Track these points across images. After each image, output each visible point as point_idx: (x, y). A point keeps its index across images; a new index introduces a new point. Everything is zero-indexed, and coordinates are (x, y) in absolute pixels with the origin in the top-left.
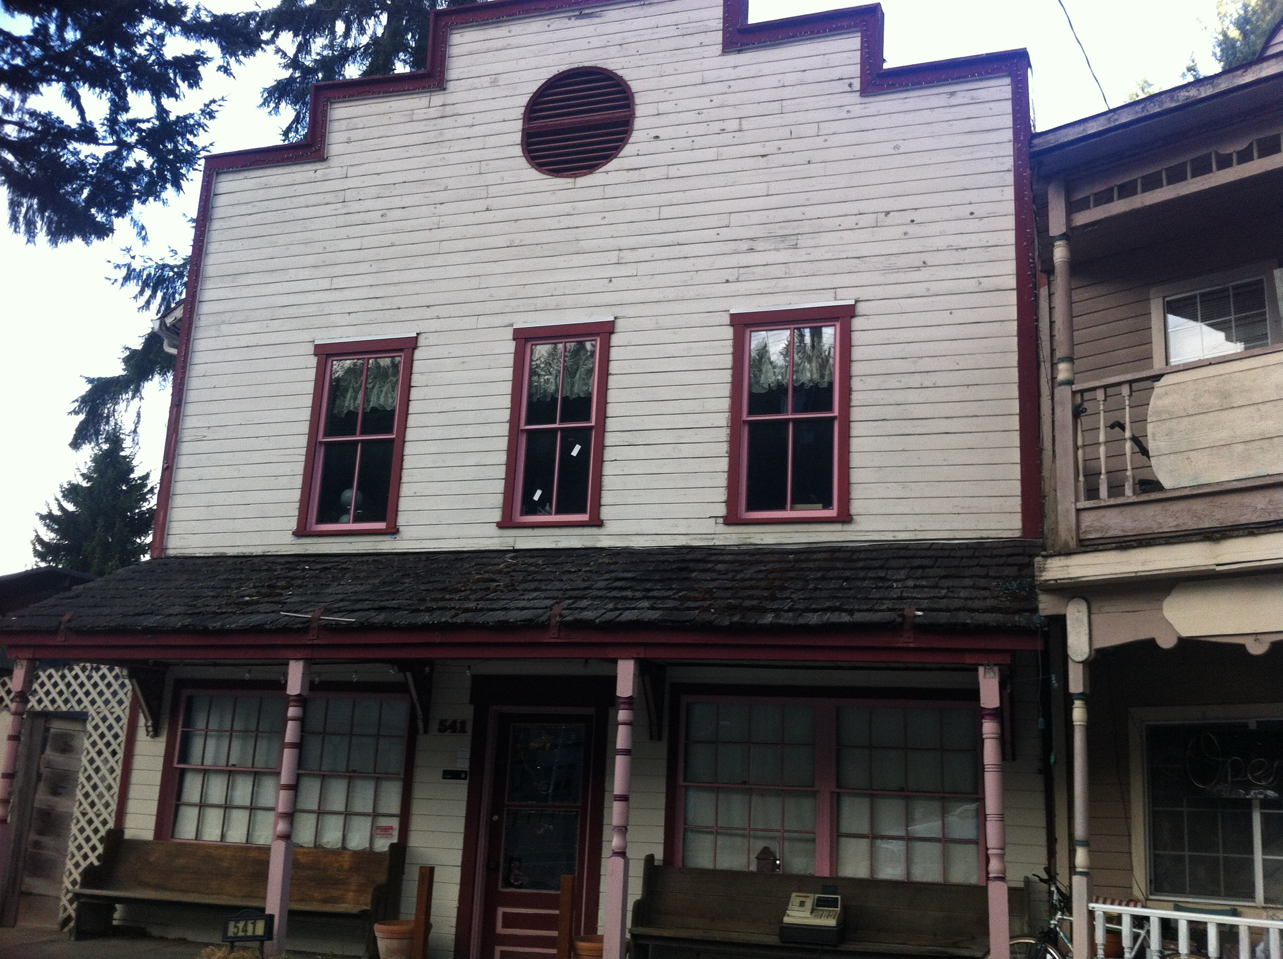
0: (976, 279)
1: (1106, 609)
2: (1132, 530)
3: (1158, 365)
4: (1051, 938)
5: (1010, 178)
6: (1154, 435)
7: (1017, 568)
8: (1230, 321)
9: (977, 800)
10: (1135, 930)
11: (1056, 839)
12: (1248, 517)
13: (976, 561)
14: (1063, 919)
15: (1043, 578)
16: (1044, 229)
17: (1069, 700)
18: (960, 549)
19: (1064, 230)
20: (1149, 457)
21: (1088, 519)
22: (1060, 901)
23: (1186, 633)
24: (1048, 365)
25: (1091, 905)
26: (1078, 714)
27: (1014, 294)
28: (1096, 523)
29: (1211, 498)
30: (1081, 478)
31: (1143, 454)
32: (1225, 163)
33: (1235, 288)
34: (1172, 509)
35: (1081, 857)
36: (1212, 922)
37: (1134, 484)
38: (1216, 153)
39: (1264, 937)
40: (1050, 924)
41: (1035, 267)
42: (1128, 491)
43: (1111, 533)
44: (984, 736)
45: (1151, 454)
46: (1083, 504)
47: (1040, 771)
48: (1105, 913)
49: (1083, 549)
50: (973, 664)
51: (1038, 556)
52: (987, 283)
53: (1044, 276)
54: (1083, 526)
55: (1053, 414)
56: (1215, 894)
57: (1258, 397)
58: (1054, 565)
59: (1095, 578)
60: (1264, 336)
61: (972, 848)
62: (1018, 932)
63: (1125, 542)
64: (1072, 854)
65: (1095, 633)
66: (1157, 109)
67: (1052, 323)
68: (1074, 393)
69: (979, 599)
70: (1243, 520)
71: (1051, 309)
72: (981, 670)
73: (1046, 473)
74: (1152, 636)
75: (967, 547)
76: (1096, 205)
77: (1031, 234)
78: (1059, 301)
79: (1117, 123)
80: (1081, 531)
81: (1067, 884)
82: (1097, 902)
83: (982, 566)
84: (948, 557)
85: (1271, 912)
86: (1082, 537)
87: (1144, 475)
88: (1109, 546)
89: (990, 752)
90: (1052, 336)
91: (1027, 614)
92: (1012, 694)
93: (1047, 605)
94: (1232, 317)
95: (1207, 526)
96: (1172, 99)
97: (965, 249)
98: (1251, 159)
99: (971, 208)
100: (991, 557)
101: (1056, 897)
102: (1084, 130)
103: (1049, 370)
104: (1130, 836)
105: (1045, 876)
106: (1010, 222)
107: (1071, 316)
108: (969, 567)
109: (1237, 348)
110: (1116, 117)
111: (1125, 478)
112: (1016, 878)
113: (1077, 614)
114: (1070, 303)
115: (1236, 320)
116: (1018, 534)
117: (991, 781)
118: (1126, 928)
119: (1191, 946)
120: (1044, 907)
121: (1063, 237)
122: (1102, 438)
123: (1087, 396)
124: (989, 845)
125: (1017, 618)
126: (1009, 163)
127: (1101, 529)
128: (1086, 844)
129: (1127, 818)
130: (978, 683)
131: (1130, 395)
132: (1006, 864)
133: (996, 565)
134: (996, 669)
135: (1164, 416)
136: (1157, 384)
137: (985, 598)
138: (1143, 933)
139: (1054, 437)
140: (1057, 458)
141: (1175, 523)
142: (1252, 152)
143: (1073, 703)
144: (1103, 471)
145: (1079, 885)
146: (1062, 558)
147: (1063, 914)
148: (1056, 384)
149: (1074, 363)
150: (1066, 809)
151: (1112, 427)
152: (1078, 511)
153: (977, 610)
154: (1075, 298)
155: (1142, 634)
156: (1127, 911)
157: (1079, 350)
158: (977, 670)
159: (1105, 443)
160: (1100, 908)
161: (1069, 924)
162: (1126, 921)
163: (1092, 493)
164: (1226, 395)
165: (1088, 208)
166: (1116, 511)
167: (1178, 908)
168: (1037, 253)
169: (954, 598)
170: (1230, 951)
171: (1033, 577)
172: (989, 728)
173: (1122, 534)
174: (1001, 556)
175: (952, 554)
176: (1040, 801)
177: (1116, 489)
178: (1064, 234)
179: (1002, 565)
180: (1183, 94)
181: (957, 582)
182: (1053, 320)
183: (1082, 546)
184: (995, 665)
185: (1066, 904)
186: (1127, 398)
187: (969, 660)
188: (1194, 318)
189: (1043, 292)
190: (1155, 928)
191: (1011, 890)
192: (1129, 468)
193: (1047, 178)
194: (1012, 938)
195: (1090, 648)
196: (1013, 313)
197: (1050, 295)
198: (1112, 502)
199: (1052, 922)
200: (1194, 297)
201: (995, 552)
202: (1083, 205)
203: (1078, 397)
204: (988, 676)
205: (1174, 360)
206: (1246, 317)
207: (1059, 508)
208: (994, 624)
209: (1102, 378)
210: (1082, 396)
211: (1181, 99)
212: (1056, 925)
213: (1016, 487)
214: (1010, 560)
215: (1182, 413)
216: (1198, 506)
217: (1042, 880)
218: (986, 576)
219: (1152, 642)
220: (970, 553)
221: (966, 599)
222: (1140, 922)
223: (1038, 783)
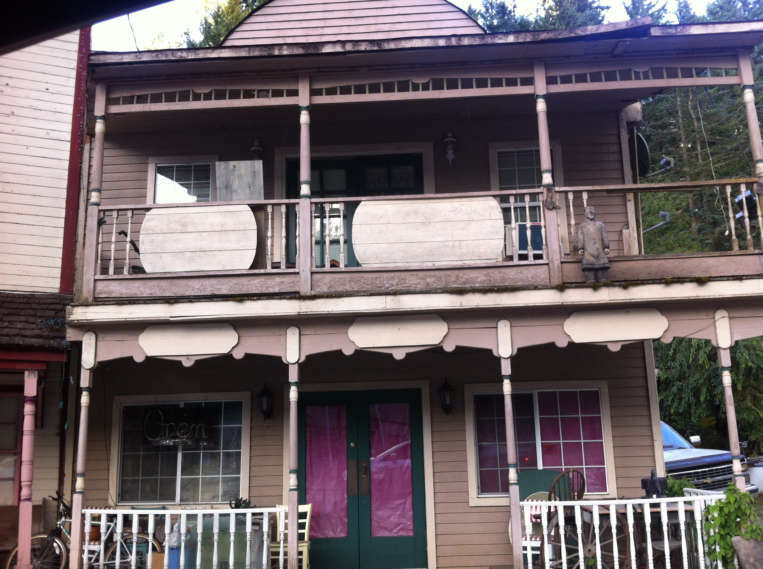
0: (46, 131)
1: (107, 339)
2: (126, 294)
3: (149, 203)
4: (57, 533)
5: (74, 73)
6: (143, 241)
7: (55, 311)
8: (191, 184)
9: (15, 454)
10: (108, 523)
11: (64, 475)
12: (190, 292)
13: (29, 306)
14: (65, 521)
15: (70, 319)
16: (91, 110)
17: (79, 391)
18: (19, 298)
19: (103, 113)
20: (139, 254)
21: (100, 286)
22: (64, 511)
23: (149, 354)
24: (85, 191)
25: (83, 511)
26: (85, 399)
27: (69, 144)
28: (105, 289)
29: (171, 280)
30: (99, 262)
31: (136, 251)
32: (197, 97)
33: (195, 166)
34: (149, 284)
35: (80, 483)
36: (151, 514)
37: (129, 268)
38: (193, 91)
39: (179, 521)
40: (57, 524)
41: (83, 131)
42: (126, 272)
43: (113, 295)
44: (25, 414)
45: (140, 252)
46: (98, 277)
47: (58, 434)
48: (91, 514)
49: (96, 303)
50: (21, 370)
51: (68, 305)
52: (53, 134)
53: (89, 137)
54: (98, 289)
55: (86, 220)
56: (154, 499)
57: (200, 229)
58: (78, 311)
59: (101, 320)
60: (208, 196)
61: (11, 483)
62: (36, 532)
63: (121, 301)
64: (74, 481)
65: (99, 352)
66: (164, 58)
67: (90, 166)
68: (100, 211)
69: (29, 329)
70: (187, 294)
71: (90, 158)
72: (26, 373)
73: (77, 256)
74: (131, 355)
75: (24, 296)
76: (123, 104)
77: (83, 110)
78: (96, 154)
79: (141, 60)
80: (96, 293)
81: (70, 500)
82: (87, 508)
83: (33, 309)
84: (11, 302)
85: (183, 507)
86: (96, 296)
87: (135, 263)
88: (112, 303)
89: (28, 423)
90: (89, 174)
91: (59, 340)
92: (44, 389)
93: (71, 335)
94: (192, 182)
95: (167, 295)
96: (173, 54)
97: (41, 110)
98: (210, 99)
99: (48, 86)
100: (39, 304)
101: (62, 507)
102: (121, 59)
103: (86, 194)
104: (109, 470)
105: (56, 496)
106: (71, 100)
107: (102, 165)
108: (24, 309)
109: (193, 199)
110: (140, 56)
111: (124, 264)
112: (38, 500)
113: (89, 341)
114: (103, 156)
115: (194, 184)
116: (57, 291)
117: (27, 441)
118: (103, 523)
119: (139, 529)
120: (55, 515)
121: (103, 117)
122: (113, 240)
123: (107, 213)
124: (22, 479)
125: (52, 342)
126: (74, 64)
127: (108, 292)
128: (83, 475)
129: (108, 460)
130: (24, 381)
131: (132, 217)
132: (33, 492)
133: (42, 309)
134: (36, 373)
135: (150, 232)
136: (147, 213)
137: (33, 329)
138: (112, 525)
139: (85, 234)
140: (86, 247)
141: (150, 292)
142: (212, 95)
143: (82, 393)
144: (112, 259)
145: (77, 499)
146: (83, 307)
147: (66, 518)
148: (89, 204)
149: (101, 193)
150: (72, 456)
151: (120, 233)
152: (95, 280)
153: (27, 336)
154: (106, 154)
155: (126, 354)
156: (104, 513)
157: (105, 186)
158: (24, 373)
159: (115, 243)
160: (88, 512)
161: (69, 524)
162: (104, 518)
163: (105, 270)
164: (184, 225)
165: (118, 104)
166: (118, 282)
167: (133, 508)
168: (85, 123)
169: (13, 328)
170: (160, 529)
171: (64, 318)
172: (28, 408)
173: (119, 296)
174: (45, 304)
175: (14, 300)
176: (56, 452)
177: (118, 270)
178: (103, 116)
179: (46, 309)
180: (179, 54)
181: (15, 318)
182: (91, 164)
183: (96, 301)
184: (35, 370)
185: (68, 512)
186: (130, 218)
187: (19, 367)
188: (172, 179)
189: (87, 147)
190: (120, 521)
191: (35, 507)
192: (127, 258)
193: (97, 81)
194: (33, 535)
195: (95, 361)
196: (67, 155)
197: (91, 149)
198: (116, 277)
199: (58, 523)
200: (173, 167)
201: (42, 301)
202: (116, 102)
203: (102, 213)
204: (30, 377)
205: (159, 201)
206: (200, 184)
207: (84, 278)
208: (38, 345)
209: (117, 204)
210: (104, 214)
211: (178, 56)
212: (60, 525)
213: (59, 263)
214: (51, 307)
215: (159, 232)
216: (164, 284)
217: (54, 499)
218: (35, 316)
219: (131, 358)
220: (25, 300)
221: (20, 329)
222: (112, 518)
223: (57, 441)
